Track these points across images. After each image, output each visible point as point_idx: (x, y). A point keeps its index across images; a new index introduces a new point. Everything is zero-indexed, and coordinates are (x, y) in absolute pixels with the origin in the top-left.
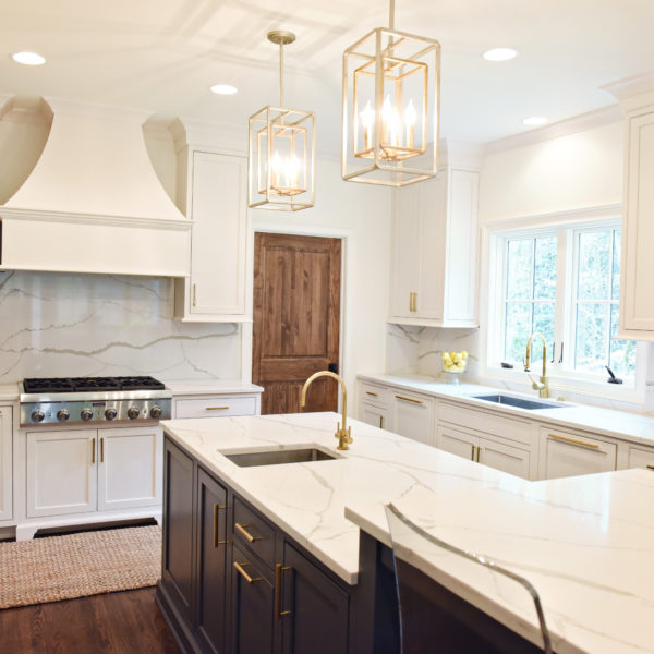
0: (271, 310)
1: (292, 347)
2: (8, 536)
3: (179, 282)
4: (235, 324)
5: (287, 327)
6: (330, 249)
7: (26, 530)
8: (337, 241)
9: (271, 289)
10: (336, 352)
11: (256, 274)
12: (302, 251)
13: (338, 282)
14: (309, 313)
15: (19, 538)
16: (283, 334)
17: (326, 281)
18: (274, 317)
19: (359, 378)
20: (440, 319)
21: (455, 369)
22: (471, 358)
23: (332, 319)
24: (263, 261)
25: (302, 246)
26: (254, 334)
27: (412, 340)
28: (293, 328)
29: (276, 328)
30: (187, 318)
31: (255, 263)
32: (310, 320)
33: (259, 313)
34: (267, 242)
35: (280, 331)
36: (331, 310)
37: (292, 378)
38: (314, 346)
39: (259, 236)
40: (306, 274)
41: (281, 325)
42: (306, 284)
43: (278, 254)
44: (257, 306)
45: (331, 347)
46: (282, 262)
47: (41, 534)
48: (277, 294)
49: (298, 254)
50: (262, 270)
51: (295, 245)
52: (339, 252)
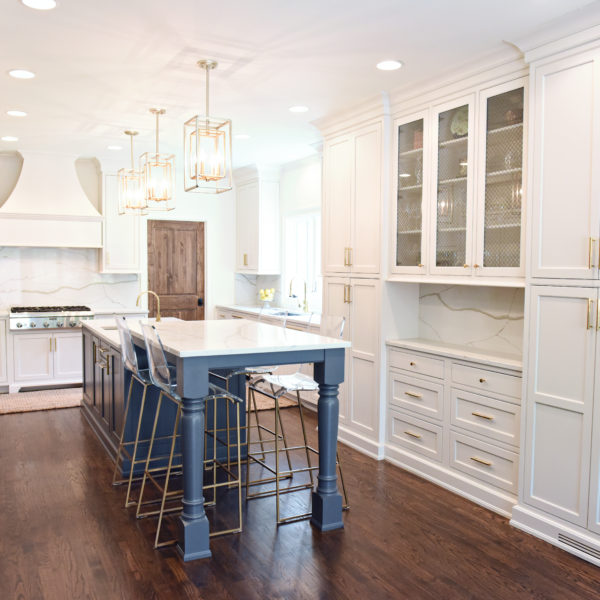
0: (160, 267)
1: (173, 288)
2: (5, 391)
3: (99, 250)
4: (136, 275)
5: (171, 277)
6: (198, 229)
7: (14, 387)
8: (202, 224)
9: (159, 254)
10: (203, 291)
11: (149, 245)
12: (179, 230)
13: (203, 248)
14: (185, 268)
15: (10, 392)
16: (168, 280)
17: (194, 247)
18: (162, 270)
19: (217, 307)
20: (257, 270)
21: (266, 299)
22: (277, 292)
23: (199, 272)
24: (154, 237)
25: (179, 227)
26: (149, 281)
27: (252, 284)
28: (174, 277)
29: (164, 277)
30: (104, 271)
31: (148, 239)
32: (185, 272)
33: (152, 268)
34: (155, 225)
35: (166, 279)
36: (199, 267)
37: (175, 308)
38: (188, 288)
39: (151, 223)
40: (182, 245)
41: (166, 275)
42: (182, 251)
43: (163, 232)
44: (150, 264)
45: (199, 288)
46: (166, 237)
47: (23, 390)
48: (163, 256)
49: (176, 232)
50: (154, 242)
51: (174, 226)
52: (203, 230)
